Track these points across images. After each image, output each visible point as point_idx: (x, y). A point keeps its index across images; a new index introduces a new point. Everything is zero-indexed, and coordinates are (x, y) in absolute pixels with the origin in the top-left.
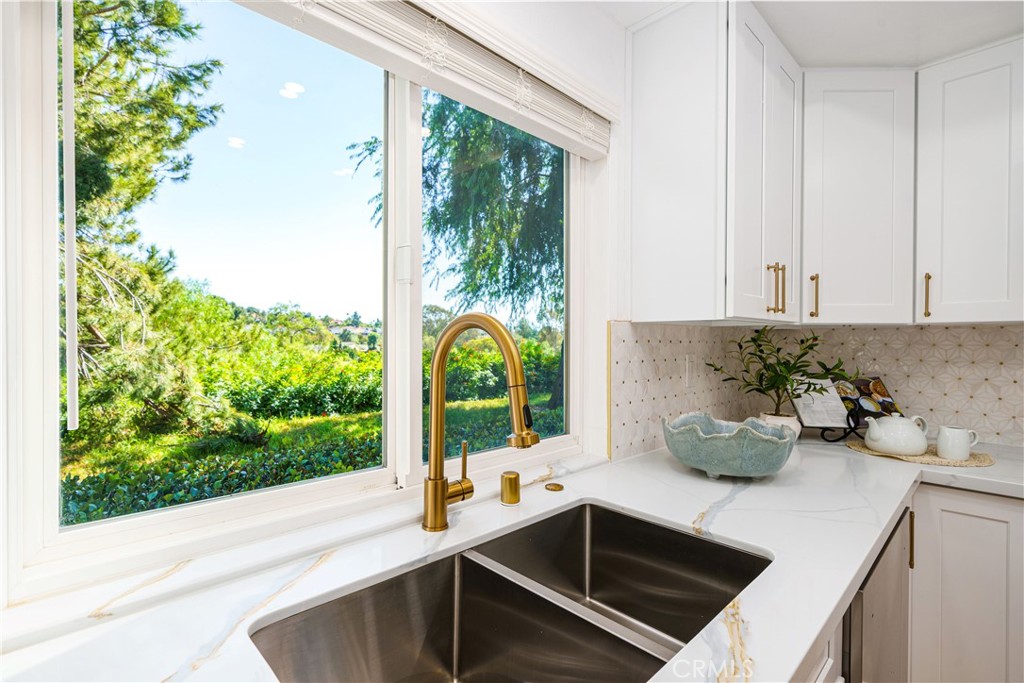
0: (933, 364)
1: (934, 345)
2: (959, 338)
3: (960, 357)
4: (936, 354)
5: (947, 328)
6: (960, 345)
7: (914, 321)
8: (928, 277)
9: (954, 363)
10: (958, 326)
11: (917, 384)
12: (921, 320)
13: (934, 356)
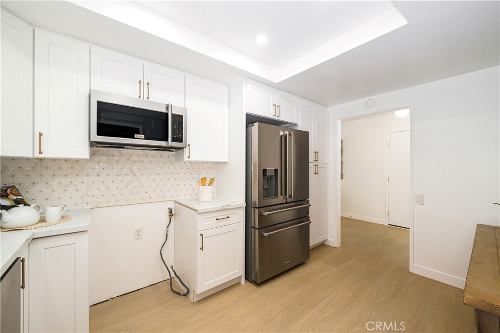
0: (47, 177)
1: (48, 168)
2: (60, 165)
3: (60, 173)
4: (49, 172)
5: (54, 160)
6: (60, 168)
7: (34, 156)
8: (41, 135)
9: (57, 176)
10: (59, 159)
11: (39, 187)
12: (37, 155)
13: (48, 173)
